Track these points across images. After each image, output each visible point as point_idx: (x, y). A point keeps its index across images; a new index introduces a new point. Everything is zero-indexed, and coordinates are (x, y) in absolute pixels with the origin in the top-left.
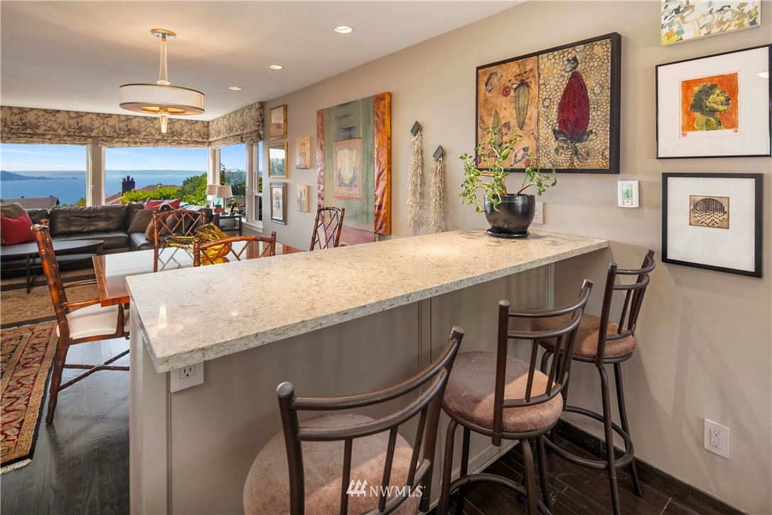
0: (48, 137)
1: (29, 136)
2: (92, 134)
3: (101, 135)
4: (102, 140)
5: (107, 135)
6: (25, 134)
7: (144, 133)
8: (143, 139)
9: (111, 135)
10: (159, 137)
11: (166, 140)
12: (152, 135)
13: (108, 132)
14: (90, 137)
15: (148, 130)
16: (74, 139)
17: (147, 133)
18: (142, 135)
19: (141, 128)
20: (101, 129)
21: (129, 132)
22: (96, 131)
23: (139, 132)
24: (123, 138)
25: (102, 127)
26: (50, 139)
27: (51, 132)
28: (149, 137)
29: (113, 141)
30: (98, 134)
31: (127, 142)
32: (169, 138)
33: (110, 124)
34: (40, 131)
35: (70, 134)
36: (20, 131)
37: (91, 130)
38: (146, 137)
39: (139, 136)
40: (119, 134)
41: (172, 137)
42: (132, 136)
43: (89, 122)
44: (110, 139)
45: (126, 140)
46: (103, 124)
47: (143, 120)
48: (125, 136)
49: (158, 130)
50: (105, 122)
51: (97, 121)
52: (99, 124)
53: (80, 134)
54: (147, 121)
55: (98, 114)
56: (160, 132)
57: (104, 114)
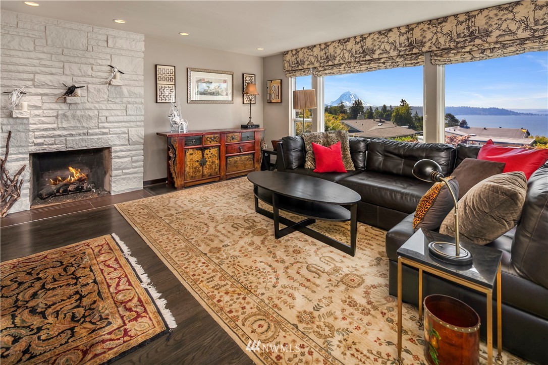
0: (382, 61)
1: (368, 62)
2: (424, 49)
3: (434, 48)
4: (435, 55)
5: (442, 47)
6: (366, 60)
7: (496, 33)
8: (496, 43)
9: (447, 46)
10: (527, 34)
11: (540, 37)
12: (511, 32)
13: (443, 43)
14: (422, 53)
15: (504, 27)
16: (406, 59)
17: (502, 33)
18: (492, 39)
19: (491, 25)
20: (434, 40)
21: (472, 36)
22: (428, 45)
23: (488, 33)
24: (462, 48)
25: (435, 37)
26: (384, 63)
27: (385, 55)
28: (507, 38)
29: (450, 55)
30: (430, 47)
31: (469, 52)
33: (444, 31)
34: (375, 56)
35: (401, 53)
36: (362, 59)
37: (422, 44)
38: (500, 39)
39: (489, 40)
40: (458, 43)
42: (478, 41)
43: (419, 34)
44: (446, 51)
45: (467, 49)
46: (436, 33)
47: (495, 12)
48: (467, 44)
49: (524, 22)
50: (439, 30)
51: (428, 32)
52: (432, 34)
53: (411, 52)
54: (502, 13)
55: (430, 21)
56: (527, 26)
57: (437, 19)
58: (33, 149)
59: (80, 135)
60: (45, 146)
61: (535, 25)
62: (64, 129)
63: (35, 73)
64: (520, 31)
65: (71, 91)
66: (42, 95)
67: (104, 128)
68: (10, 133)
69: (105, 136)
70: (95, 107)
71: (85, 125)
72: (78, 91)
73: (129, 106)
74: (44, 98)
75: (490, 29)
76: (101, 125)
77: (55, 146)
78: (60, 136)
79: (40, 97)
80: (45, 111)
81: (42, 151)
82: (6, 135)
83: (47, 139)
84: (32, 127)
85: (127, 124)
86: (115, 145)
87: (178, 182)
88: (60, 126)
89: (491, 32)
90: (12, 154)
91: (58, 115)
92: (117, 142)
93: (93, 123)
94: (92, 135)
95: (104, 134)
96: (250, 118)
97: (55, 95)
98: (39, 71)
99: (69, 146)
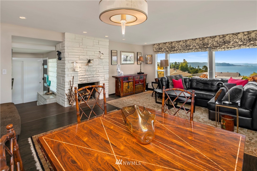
0: (193, 49)
1: (188, 50)
2: (209, 46)
3: (212, 46)
4: (212, 48)
5: (215, 46)
6: (187, 49)
7: (232, 42)
8: (232, 45)
9: (216, 45)
10: (241, 43)
11: (245, 44)
12: (237, 42)
13: (215, 44)
14: (208, 48)
15: (234, 40)
16: (202, 49)
17: (234, 42)
18: (231, 44)
19: (230, 40)
20: (212, 43)
21: (225, 43)
22: (210, 45)
23: (230, 42)
24: (222, 46)
25: (212, 42)
26: (194, 50)
27: (194, 48)
28: (235, 44)
29: (217, 48)
30: (211, 46)
31: (224, 48)
32: (248, 43)
33: (215, 40)
34: (191, 48)
35: (200, 47)
36: (186, 48)
37: (208, 44)
38: (234, 44)
39: (230, 44)
40: (220, 45)
41: (250, 42)
42: (226, 44)
43: (207, 41)
44: (216, 47)
45: (223, 47)
46: (212, 41)
47: (232, 35)
48: (223, 45)
49: (240, 39)
50: (214, 40)
51: (210, 40)
52: (211, 41)
53: (204, 47)
54: (234, 36)
55: (211, 37)
56: (242, 41)
57: (213, 36)
58: (79, 83)
59: (91, 77)
60: (82, 81)
61: (244, 40)
62: (87, 75)
63: (79, 55)
64: (239, 42)
65: (89, 61)
66: (81, 63)
67: (98, 74)
68: (73, 76)
69: (98, 78)
70: (95, 67)
71: (93, 74)
72: (91, 61)
73: (105, 66)
74: (82, 64)
75: (230, 41)
76: (97, 73)
77: (84, 81)
78: (86, 78)
79: (80, 64)
80: (82, 69)
81: (81, 83)
82: (73, 77)
83: (83, 79)
84: (79, 74)
85: (104, 73)
86: (101, 81)
87: (122, 95)
88: (86, 74)
89: (231, 42)
90: (74, 84)
91: (85, 70)
92: (101, 80)
93: (95, 73)
94: (95, 77)
95: (98, 77)
96: (141, 70)
97: (85, 63)
98: (81, 55)
99: (88, 81)
